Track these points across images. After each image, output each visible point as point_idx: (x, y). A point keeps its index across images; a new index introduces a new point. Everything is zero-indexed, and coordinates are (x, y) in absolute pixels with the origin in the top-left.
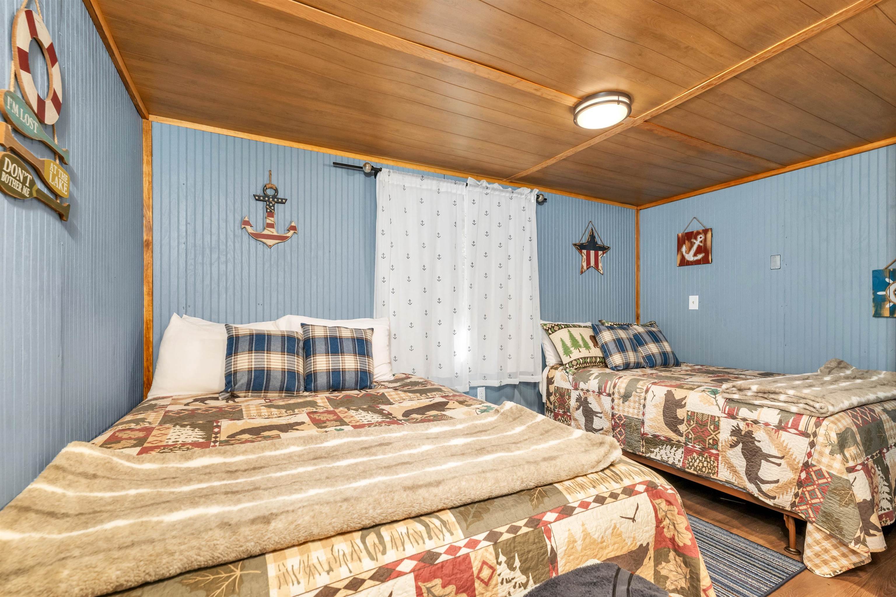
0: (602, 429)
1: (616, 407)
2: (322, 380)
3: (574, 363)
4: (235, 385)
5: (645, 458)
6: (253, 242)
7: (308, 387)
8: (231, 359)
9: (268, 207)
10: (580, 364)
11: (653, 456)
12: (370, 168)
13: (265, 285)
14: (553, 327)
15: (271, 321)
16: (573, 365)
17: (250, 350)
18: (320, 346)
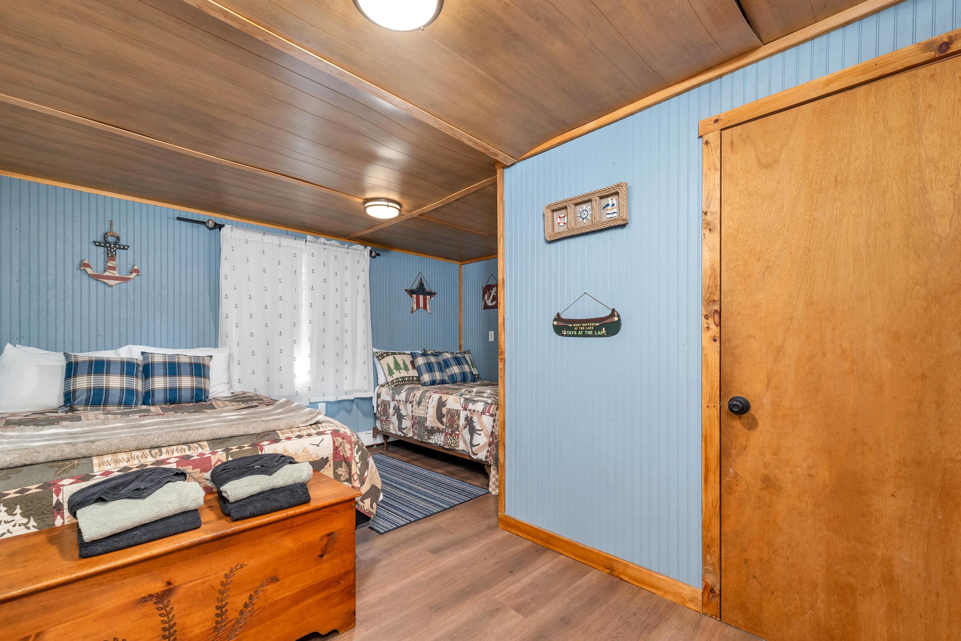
0: (407, 428)
1: (414, 411)
2: (159, 396)
3: (395, 381)
4: (74, 401)
5: (426, 443)
6: (93, 282)
7: (146, 401)
8: (71, 381)
9: (109, 252)
10: (399, 381)
11: (431, 441)
12: (213, 224)
13: (107, 319)
14: (383, 354)
15: (112, 349)
16: (394, 383)
17: (89, 373)
18: (159, 370)
